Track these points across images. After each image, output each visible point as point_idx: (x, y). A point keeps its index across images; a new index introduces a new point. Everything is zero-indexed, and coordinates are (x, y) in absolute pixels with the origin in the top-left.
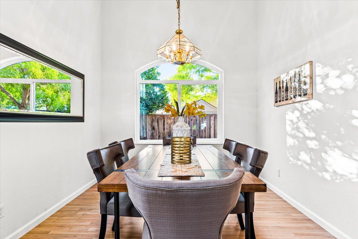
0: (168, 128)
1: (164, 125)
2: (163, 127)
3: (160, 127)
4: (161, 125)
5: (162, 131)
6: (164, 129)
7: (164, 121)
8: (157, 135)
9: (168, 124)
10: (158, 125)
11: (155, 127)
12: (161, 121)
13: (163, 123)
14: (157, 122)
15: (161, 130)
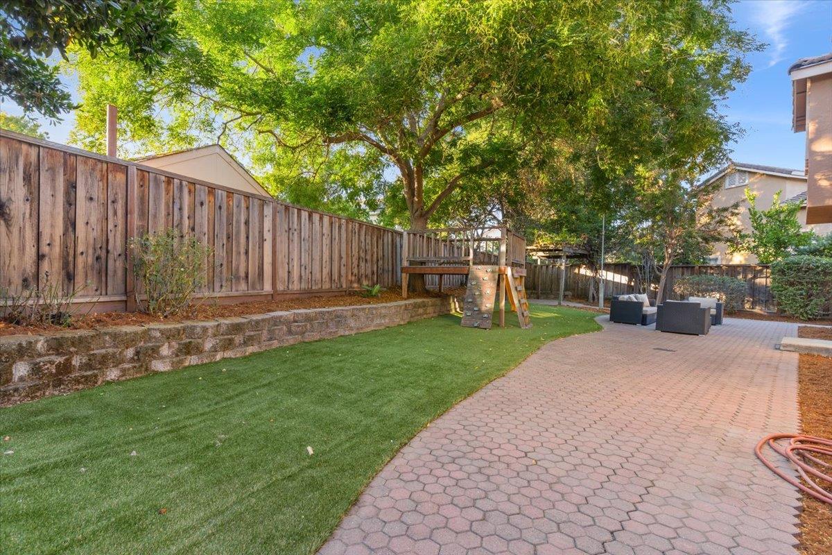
0: (93, 220)
1: (70, 202)
2: (66, 212)
3: (45, 208)
4: (54, 204)
5: (59, 230)
6: (71, 224)
7: (71, 187)
8: (22, 249)
9: (91, 199)
10: (34, 197)
11: (13, 207)
12: (53, 180)
13: (67, 194)
14: (27, 179)
15: (52, 226)
